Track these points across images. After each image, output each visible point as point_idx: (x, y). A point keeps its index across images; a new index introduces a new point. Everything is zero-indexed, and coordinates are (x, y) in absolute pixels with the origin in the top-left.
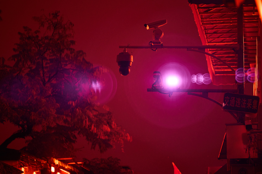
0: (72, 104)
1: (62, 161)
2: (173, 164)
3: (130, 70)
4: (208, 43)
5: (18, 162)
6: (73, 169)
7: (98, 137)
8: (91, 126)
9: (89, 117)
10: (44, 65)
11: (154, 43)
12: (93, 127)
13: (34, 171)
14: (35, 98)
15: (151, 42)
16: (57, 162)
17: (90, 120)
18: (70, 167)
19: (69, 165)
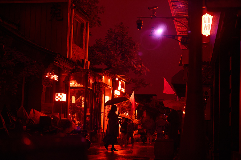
0: (127, 57)
1: (121, 76)
2: (164, 78)
3: (141, 27)
4: (178, 27)
5: (101, 73)
6: (126, 81)
7: (136, 69)
8: (134, 65)
9: (133, 62)
10: (117, 43)
11: (152, 16)
12: (135, 66)
13: (109, 79)
14: (112, 54)
15: (151, 15)
16: (119, 77)
17: (134, 63)
18: (125, 80)
19: (124, 79)
